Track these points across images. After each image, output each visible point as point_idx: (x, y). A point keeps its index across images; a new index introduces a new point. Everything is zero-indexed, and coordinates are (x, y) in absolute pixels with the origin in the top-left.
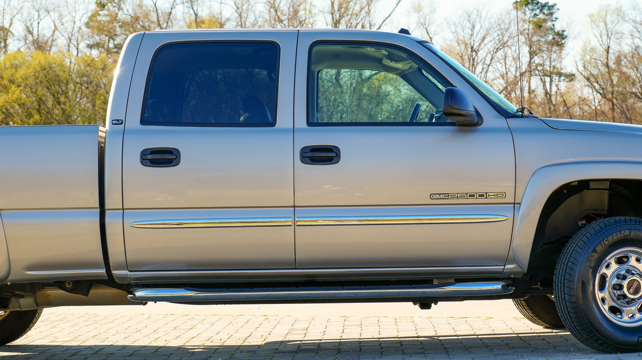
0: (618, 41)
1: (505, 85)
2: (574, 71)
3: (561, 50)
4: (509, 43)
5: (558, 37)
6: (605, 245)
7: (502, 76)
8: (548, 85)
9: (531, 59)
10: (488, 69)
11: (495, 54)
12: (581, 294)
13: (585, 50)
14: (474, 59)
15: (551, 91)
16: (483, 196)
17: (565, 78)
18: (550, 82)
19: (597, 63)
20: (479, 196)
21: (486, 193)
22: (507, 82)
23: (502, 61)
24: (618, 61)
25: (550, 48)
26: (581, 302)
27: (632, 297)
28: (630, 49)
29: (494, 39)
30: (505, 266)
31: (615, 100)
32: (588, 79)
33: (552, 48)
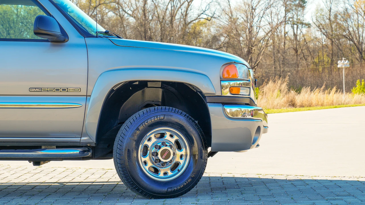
0: (336, 5)
1: (270, 29)
2: (311, 22)
3: (303, 9)
4: (274, 5)
5: (301, 2)
6: (145, 125)
7: (269, 24)
8: (295, 29)
9: (286, 14)
10: (261, 19)
11: (265, 11)
12: (127, 159)
13: (317, 10)
14: (253, 14)
15: (297, 33)
16: (65, 90)
17: (305, 26)
18: (297, 28)
19: (324, 18)
20: (63, 90)
21: (67, 88)
22: (272, 27)
23: (270, 15)
24: (336, 16)
25: (297, 8)
26: (127, 164)
27: (164, 161)
28: (343, 10)
29: (265, 2)
30: (81, 138)
31: (333, 39)
32: (319, 27)
33: (298, 8)
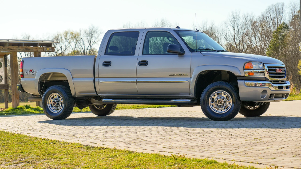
6: (211, 89)
12: (203, 103)
20: (181, 75)
26: (203, 106)
27: (220, 105)
30: (189, 95)
